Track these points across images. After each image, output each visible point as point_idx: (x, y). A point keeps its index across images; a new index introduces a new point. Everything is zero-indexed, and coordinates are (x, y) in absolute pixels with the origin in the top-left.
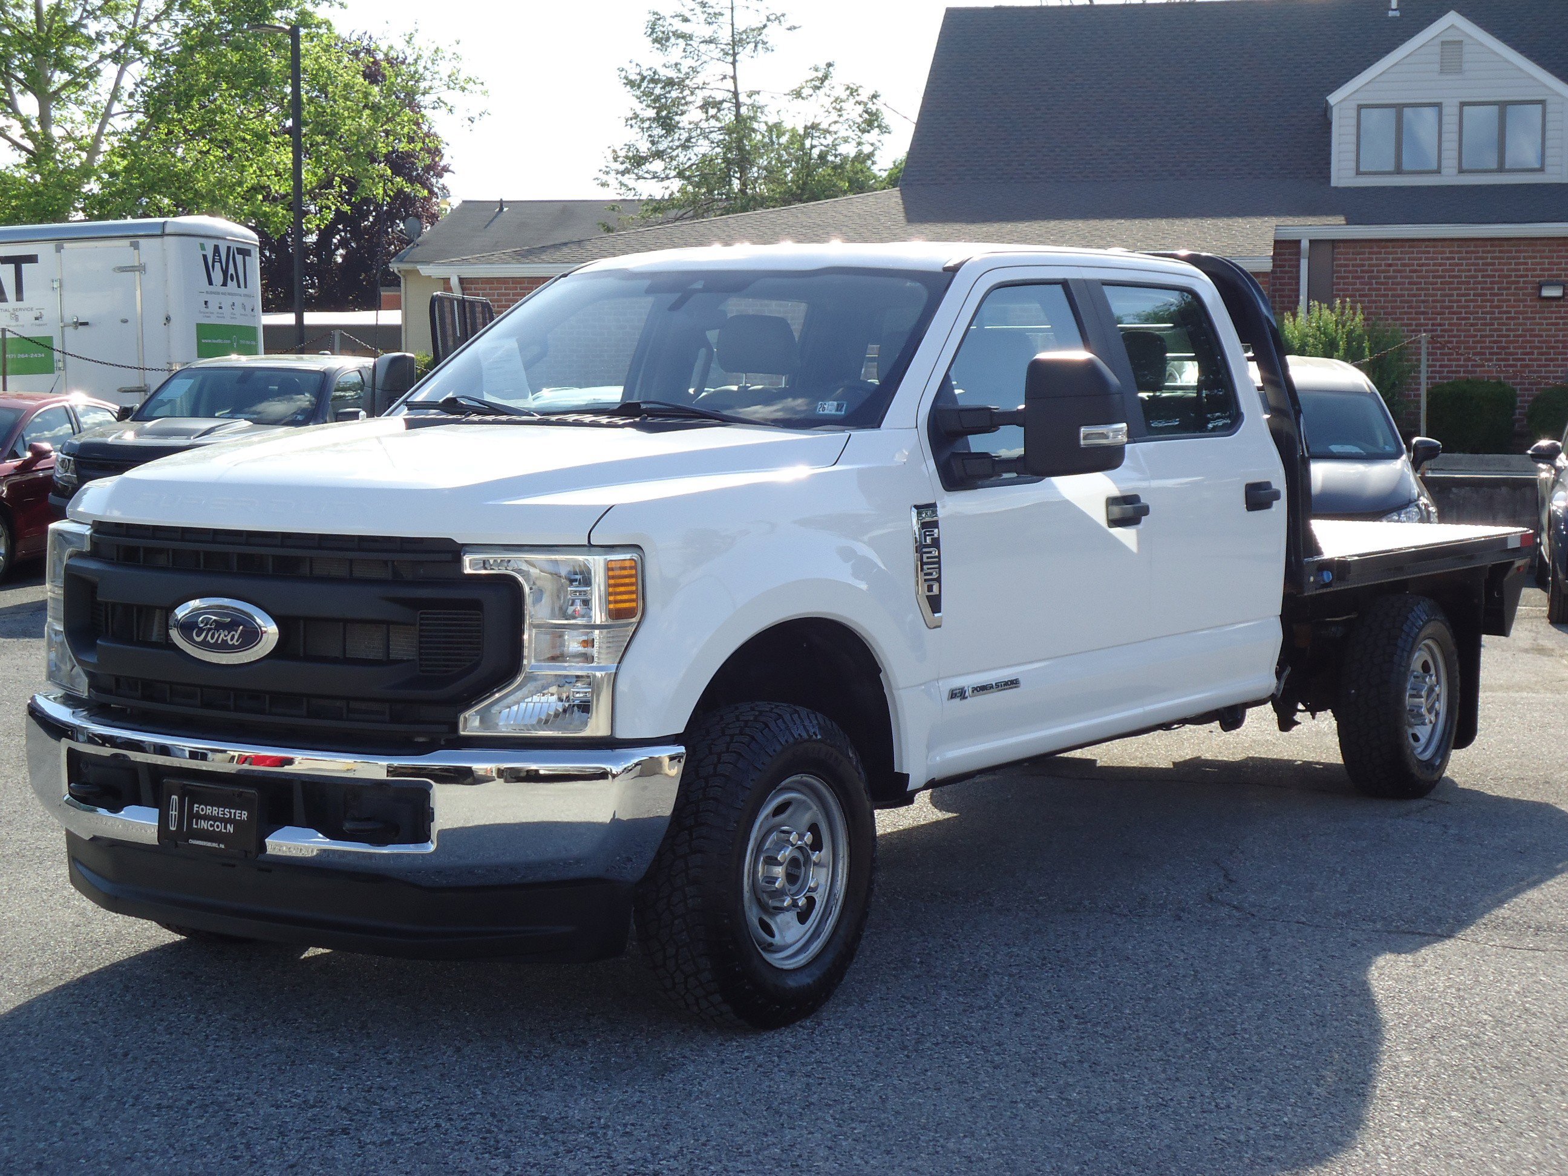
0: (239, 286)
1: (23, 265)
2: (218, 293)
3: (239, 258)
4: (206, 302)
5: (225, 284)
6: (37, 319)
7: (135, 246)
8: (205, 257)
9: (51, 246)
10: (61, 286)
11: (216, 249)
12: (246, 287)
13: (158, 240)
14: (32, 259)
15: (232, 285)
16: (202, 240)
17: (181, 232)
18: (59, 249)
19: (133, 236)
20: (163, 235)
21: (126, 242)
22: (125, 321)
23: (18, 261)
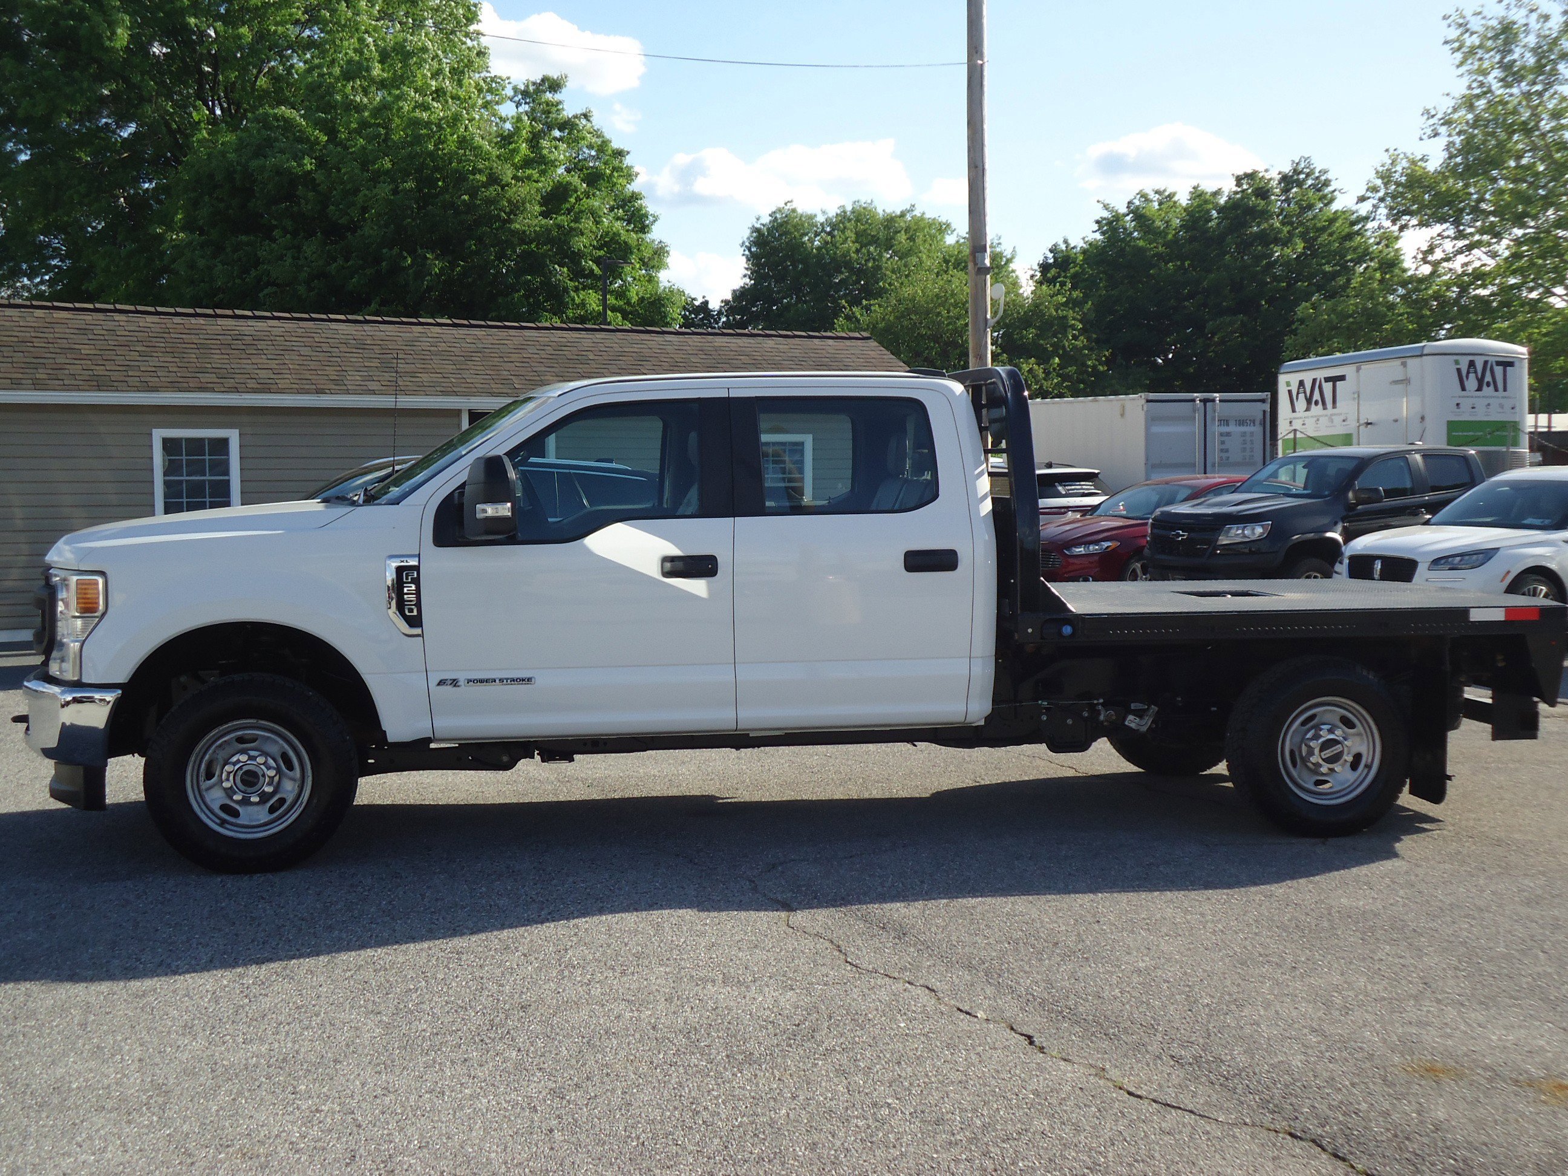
0: (1496, 390)
1: (1338, 383)
2: (1472, 397)
3: (1499, 370)
4: (1458, 404)
5: (1479, 389)
6: (1344, 421)
7: (1404, 364)
8: (1459, 371)
9: (1353, 368)
10: (1359, 396)
11: (1472, 364)
12: (1505, 390)
13: (1418, 360)
14: (1342, 378)
15: (1488, 391)
16: (1456, 357)
17: (1436, 352)
18: (1358, 369)
19: (1403, 357)
20: (1421, 356)
21: (1398, 362)
22: (1396, 421)
23: (1334, 380)
